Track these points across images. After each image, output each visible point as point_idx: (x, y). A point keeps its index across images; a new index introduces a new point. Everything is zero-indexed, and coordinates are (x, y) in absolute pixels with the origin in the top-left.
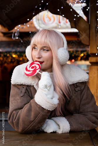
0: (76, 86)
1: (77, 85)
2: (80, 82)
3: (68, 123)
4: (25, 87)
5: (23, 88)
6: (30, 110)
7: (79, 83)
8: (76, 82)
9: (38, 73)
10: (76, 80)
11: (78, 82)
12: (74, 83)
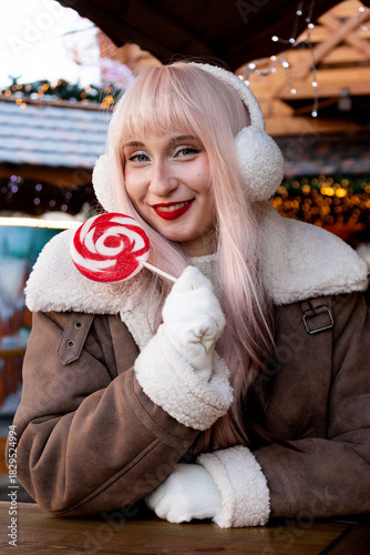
0: (310, 313)
1: (311, 308)
2: (326, 293)
3: (262, 482)
4: (85, 323)
5: (79, 325)
6: (106, 423)
7: (323, 296)
8: (306, 295)
9: (145, 268)
10: (307, 286)
11: (320, 293)
12: (301, 298)
